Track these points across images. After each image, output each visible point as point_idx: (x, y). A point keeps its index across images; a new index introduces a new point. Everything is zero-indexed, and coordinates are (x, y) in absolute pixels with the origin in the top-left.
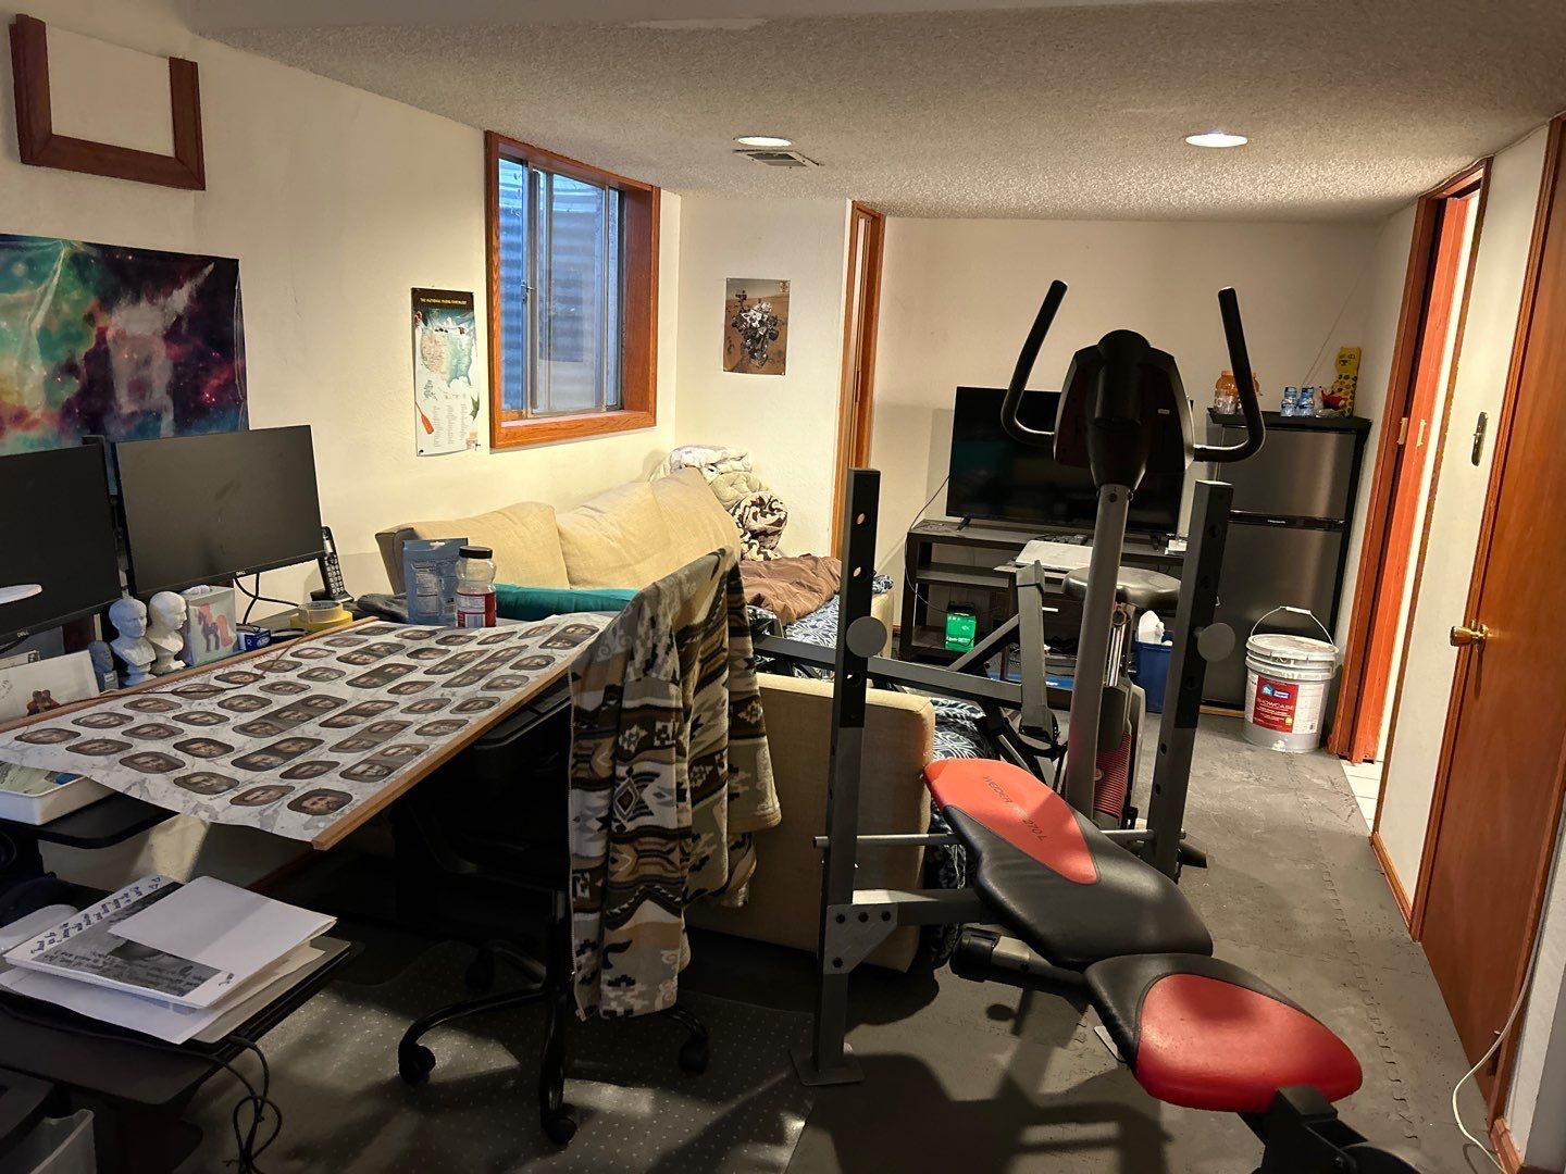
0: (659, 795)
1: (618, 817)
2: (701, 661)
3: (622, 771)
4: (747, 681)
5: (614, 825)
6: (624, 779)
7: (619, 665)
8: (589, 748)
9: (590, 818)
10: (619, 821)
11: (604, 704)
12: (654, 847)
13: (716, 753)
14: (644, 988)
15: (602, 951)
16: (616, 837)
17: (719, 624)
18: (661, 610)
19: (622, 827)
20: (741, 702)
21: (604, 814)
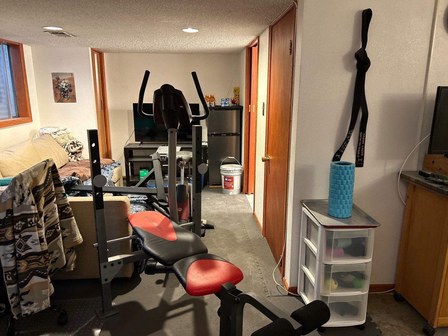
0: (33, 242)
1: (18, 252)
2: (44, 196)
3: (17, 237)
4: (65, 200)
5: (17, 255)
6: (18, 239)
7: (10, 202)
8: (4, 231)
9: (7, 254)
10: (18, 253)
11: (7, 216)
12: (33, 259)
13: (55, 225)
14: (37, 304)
15: (19, 295)
16: (18, 258)
17: (50, 184)
18: (24, 182)
19: (20, 255)
20: (62, 208)
21: (12, 252)
